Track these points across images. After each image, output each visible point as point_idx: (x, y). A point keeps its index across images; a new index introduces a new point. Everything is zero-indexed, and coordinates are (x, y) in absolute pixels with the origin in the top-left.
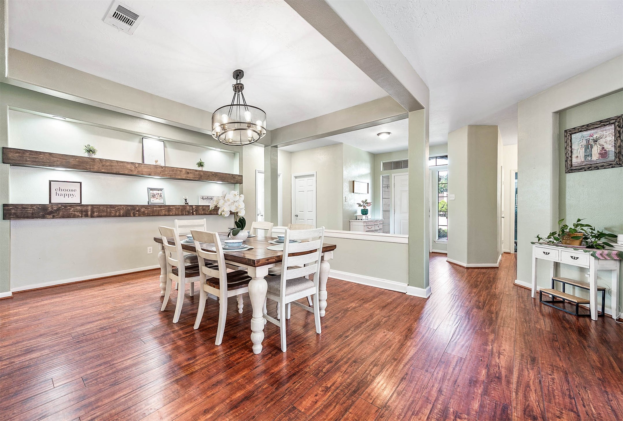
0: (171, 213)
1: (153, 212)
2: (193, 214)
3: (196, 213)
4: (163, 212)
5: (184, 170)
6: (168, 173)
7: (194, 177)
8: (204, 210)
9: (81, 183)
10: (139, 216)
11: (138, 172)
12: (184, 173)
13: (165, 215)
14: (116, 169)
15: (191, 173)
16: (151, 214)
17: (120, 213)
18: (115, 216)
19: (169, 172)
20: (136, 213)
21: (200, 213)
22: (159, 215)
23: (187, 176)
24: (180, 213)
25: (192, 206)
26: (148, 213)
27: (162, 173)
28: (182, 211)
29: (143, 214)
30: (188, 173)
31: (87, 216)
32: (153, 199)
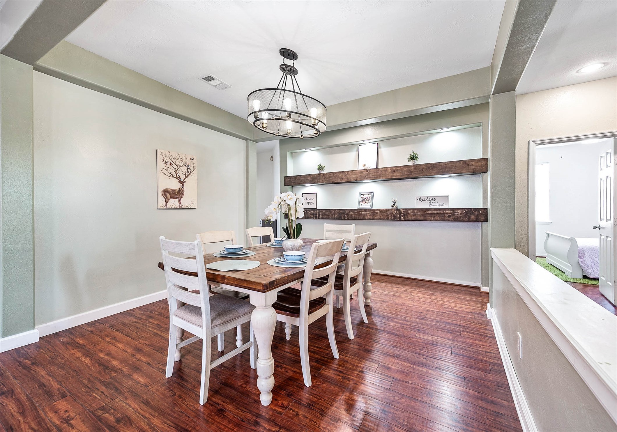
0: (376, 218)
1: (359, 215)
2: (400, 220)
3: (404, 218)
4: (368, 217)
5: (390, 169)
6: (373, 176)
7: (401, 174)
8: (415, 214)
9: (316, 194)
10: (348, 219)
11: (347, 179)
12: (389, 172)
13: (370, 219)
14: (332, 179)
15: (397, 170)
16: (357, 218)
17: (335, 216)
18: (332, 219)
19: (373, 174)
20: (346, 217)
21: (410, 218)
22: (364, 219)
23: (393, 175)
24: (385, 217)
25: (399, 210)
26: (355, 217)
27: (367, 177)
28: (387, 216)
29: (351, 218)
30: (394, 171)
31: (316, 218)
32: (362, 204)
